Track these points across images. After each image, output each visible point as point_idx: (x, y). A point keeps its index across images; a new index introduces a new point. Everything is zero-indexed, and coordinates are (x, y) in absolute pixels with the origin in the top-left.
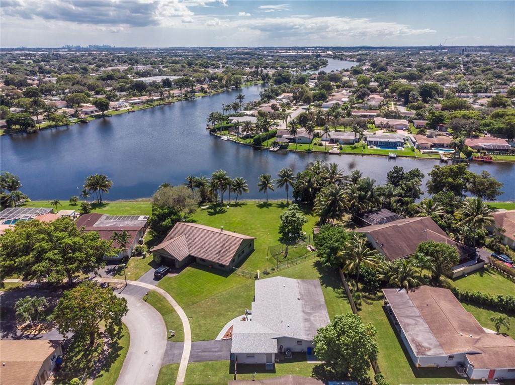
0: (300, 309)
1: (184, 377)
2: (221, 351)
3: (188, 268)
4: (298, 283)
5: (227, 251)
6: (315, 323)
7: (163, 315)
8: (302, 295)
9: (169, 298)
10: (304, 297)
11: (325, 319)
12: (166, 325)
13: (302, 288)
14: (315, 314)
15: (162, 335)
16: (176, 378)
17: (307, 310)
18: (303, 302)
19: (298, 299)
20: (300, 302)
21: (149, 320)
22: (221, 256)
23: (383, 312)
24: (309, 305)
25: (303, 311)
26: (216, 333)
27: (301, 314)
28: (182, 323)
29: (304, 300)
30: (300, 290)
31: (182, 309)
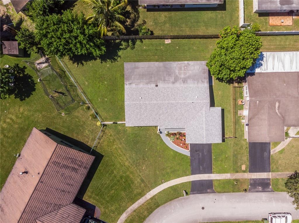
0: (171, 85)
1: (226, 174)
4: (130, 84)
6: (188, 75)
7: (158, 206)
8: (151, 81)
9: (135, 206)
10: (153, 80)
11: (183, 65)
12: (171, 200)
13: (139, 81)
14: (177, 73)
15: (183, 201)
16: (227, 179)
17: (172, 79)
18: (161, 82)
20: (161, 85)
21: (165, 216)
25: (173, 83)
26: (183, 157)
27: (177, 85)
28: (169, 187)
29: (158, 81)
30: (141, 83)
31: (151, 192)
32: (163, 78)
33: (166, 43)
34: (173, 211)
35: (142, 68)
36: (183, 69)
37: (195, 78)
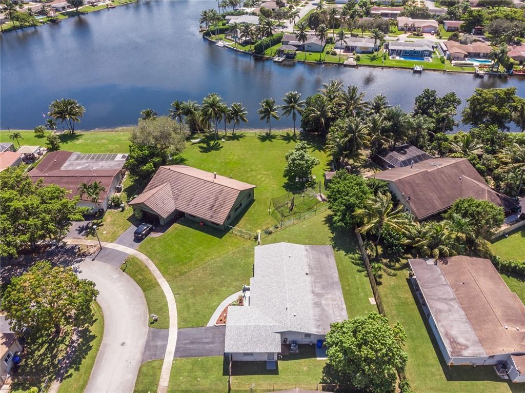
0: (309, 289)
1: (168, 379)
2: (213, 343)
3: (176, 225)
4: (307, 250)
5: (221, 206)
6: (326, 308)
7: (144, 290)
8: (312, 269)
9: (152, 267)
10: (314, 271)
11: (340, 303)
12: (148, 304)
13: (311, 258)
14: (327, 296)
15: (143, 319)
16: (158, 381)
17: (317, 290)
18: (313, 279)
19: (307, 274)
20: (308, 278)
21: (128, 297)
22: (215, 212)
23: (408, 287)
24: (319, 282)
25: (313, 292)
26: (207, 317)
27: (310, 296)
28: (167, 302)
29: (313, 276)
30: (309, 260)
31: (167, 283)
32: (318, 280)
33: (370, 299)
34: (133, 306)
35: (329, 261)
36: (334, 303)
37: (322, 316)
